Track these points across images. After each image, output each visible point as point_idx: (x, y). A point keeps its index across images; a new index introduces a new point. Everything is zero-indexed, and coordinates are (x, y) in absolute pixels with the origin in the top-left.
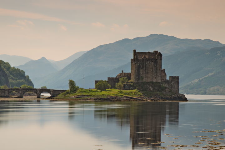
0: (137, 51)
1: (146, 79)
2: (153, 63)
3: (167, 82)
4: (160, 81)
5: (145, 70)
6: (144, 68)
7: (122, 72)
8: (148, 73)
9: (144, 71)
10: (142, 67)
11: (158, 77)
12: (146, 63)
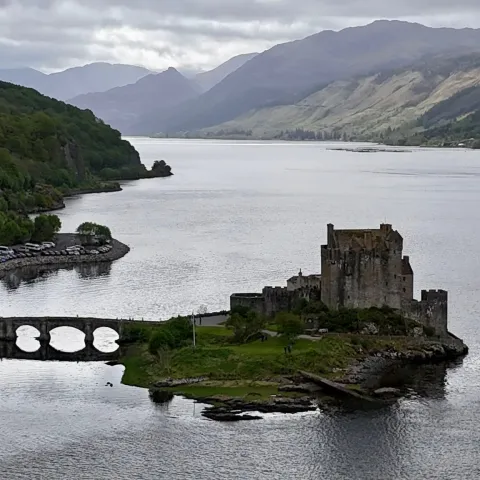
0: (335, 228)
1: (362, 301)
2: (377, 261)
3: (416, 306)
4: (397, 306)
5: (358, 281)
6: (356, 275)
7: (300, 273)
8: (364, 287)
9: (355, 280)
10: (349, 272)
11: (392, 296)
12: (360, 261)
